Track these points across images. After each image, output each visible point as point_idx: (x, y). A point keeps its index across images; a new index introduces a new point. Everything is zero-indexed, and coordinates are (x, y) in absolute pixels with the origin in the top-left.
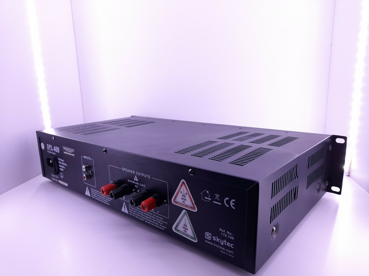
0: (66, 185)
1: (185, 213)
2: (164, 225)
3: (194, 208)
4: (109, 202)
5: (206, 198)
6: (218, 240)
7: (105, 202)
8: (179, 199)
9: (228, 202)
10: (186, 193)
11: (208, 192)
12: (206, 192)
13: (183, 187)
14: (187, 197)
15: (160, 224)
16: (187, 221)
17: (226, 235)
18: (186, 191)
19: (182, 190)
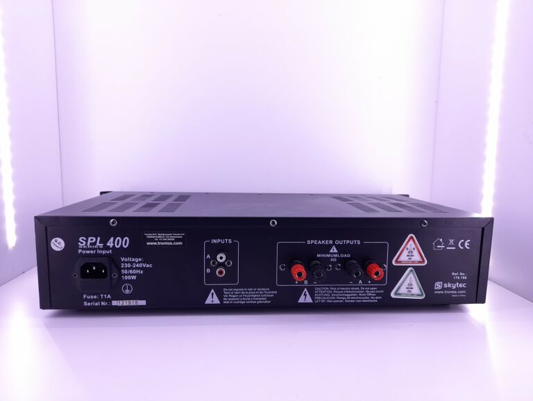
0: (143, 303)
1: (411, 271)
2: (378, 295)
3: (423, 261)
4: (268, 299)
5: (439, 247)
6: (449, 286)
7: (259, 300)
8: (404, 257)
9: (463, 244)
10: (414, 249)
11: (441, 240)
12: (439, 240)
13: (411, 242)
14: (415, 253)
15: (370, 297)
16: (413, 279)
17: (459, 278)
18: (414, 246)
19: (408, 246)
